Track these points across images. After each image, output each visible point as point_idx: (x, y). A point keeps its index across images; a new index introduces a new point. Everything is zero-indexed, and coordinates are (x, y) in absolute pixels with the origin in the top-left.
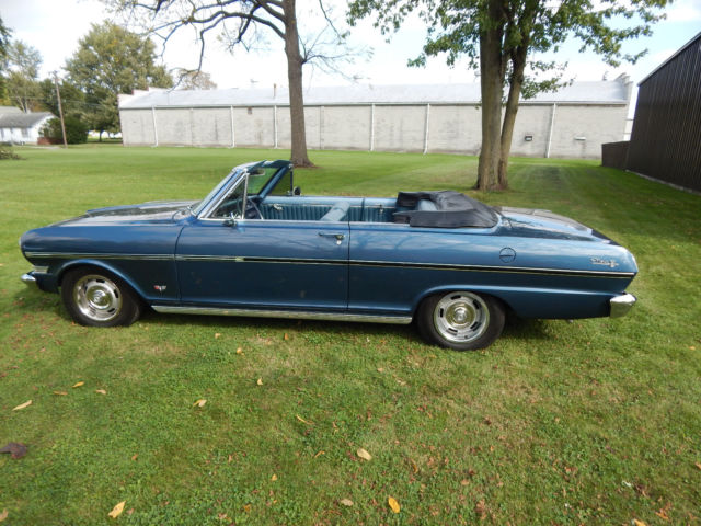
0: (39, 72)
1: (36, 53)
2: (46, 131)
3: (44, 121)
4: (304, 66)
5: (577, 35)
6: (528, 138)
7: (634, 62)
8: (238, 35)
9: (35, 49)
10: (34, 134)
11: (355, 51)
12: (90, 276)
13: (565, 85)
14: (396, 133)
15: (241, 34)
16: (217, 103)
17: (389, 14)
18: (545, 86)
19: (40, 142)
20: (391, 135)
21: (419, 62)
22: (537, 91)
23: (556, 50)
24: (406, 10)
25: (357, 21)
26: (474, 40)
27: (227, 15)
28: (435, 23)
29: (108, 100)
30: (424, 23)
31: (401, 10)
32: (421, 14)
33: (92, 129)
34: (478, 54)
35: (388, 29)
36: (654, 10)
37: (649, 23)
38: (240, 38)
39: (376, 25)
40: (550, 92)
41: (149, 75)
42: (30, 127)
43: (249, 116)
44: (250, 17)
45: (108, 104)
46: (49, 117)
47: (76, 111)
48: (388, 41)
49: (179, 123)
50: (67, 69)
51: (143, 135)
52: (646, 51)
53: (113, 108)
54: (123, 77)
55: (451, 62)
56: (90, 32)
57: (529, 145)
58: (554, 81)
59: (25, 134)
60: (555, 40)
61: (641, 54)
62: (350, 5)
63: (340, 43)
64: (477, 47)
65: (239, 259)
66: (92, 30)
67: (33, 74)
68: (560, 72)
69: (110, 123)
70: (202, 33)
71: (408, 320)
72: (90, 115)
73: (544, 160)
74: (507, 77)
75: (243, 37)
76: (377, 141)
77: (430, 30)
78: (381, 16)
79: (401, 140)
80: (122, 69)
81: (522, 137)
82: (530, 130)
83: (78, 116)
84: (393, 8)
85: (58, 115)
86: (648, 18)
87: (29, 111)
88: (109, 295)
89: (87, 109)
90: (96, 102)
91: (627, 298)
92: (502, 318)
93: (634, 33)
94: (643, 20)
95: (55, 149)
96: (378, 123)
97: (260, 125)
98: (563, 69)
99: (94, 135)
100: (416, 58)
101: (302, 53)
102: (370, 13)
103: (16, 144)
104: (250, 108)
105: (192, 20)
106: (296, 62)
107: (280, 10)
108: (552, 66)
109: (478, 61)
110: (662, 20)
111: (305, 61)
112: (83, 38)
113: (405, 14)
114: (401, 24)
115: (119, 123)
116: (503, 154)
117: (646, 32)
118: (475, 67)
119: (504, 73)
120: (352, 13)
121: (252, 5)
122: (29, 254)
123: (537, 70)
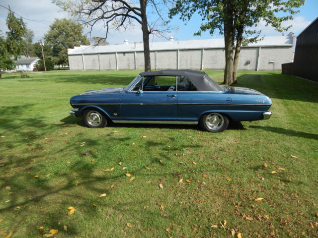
0: (33, 40)
1: (32, 32)
2: (36, 65)
3: (36, 61)
4: (150, 35)
5: (264, 19)
6: (247, 63)
7: (287, 30)
8: (121, 22)
9: (31, 31)
10: (32, 67)
11: (171, 28)
12: (92, 111)
13: (260, 40)
14: (189, 62)
15: (122, 22)
16: (110, 51)
17: (186, 13)
18: (252, 41)
19: (34, 70)
20: (187, 63)
21: (199, 34)
22: (248, 42)
23: (256, 25)
24: (193, 11)
25: (173, 16)
26: (221, 23)
27: (118, 15)
28: (205, 17)
29: (62, 51)
30: (201, 16)
31: (191, 11)
32: (199, 13)
33: (56, 64)
34: (223, 28)
35: (186, 19)
36: (294, 9)
37: (292, 15)
38: (122, 24)
39: (181, 18)
40: (254, 43)
41: (79, 40)
42: (30, 64)
43: (124, 57)
44: (127, 15)
45: (62, 53)
46: (38, 59)
47: (49, 57)
48: (186, 24)
49: (94, 60)
50: (45, 39)
51: (78, 66)
52: (291, 26)
53: (65, 55)
54: (69, 41)
55: (211, 32)
56: (55, 22)
57: (249, 65)
58: (255, 38)
59: (28, 67)
60: (255, 22)
61: (289, 27)
62: (170, 10)
63: (165, 25)
64: (223, 26)
65: (141, 104)
66: (55, 21)
67: (30, 41)
68: (258, 34)
69: (64, 61)
70: (107, 23)
71: (197, 123)
72: (55, 58)
73: (256, 72)
74: (235, 38)
75: (123, 23)
76: (180, 66)
77: (203, 20)
78: (183, 15)
79: (191, 65)
80: (68, 37)
81: (246, 62)
82: (249, 59)
83: (50, 59)
84: (187, 11)
85: (42, 58)
86: (292, 12)
87: (29, 57)
88: (98, 117)
89: (54, 56)
90: (57, 52)
91: (269, 113)
92: (228, 121)
93: (286, 19)
94: (290, 13)
95: (41, 73)
96: (181, 58)
97: (128, 60)
98: (259, 33)
99: (56, 67)
100: (197, 32)
101: (149, 30)
102: (178, 13)
103: (24, 71)
104: (124, 53)
105: (103, 17)
106: (146, 33)
107: (139, 12)
108: (255, 32)
109: (223, 31)
110: (298, 13)
111: (150, 33)
112: (51, 25)
113: (193, 13)
114: (191, 17)
115: (68, 61)
116: (234, 69)
117: (291, 18)
118: (222, 34)
119: (234, 36)
120: (171, 13)
121: (127, 10)
122: (73, 104)
123: (248, 34)
